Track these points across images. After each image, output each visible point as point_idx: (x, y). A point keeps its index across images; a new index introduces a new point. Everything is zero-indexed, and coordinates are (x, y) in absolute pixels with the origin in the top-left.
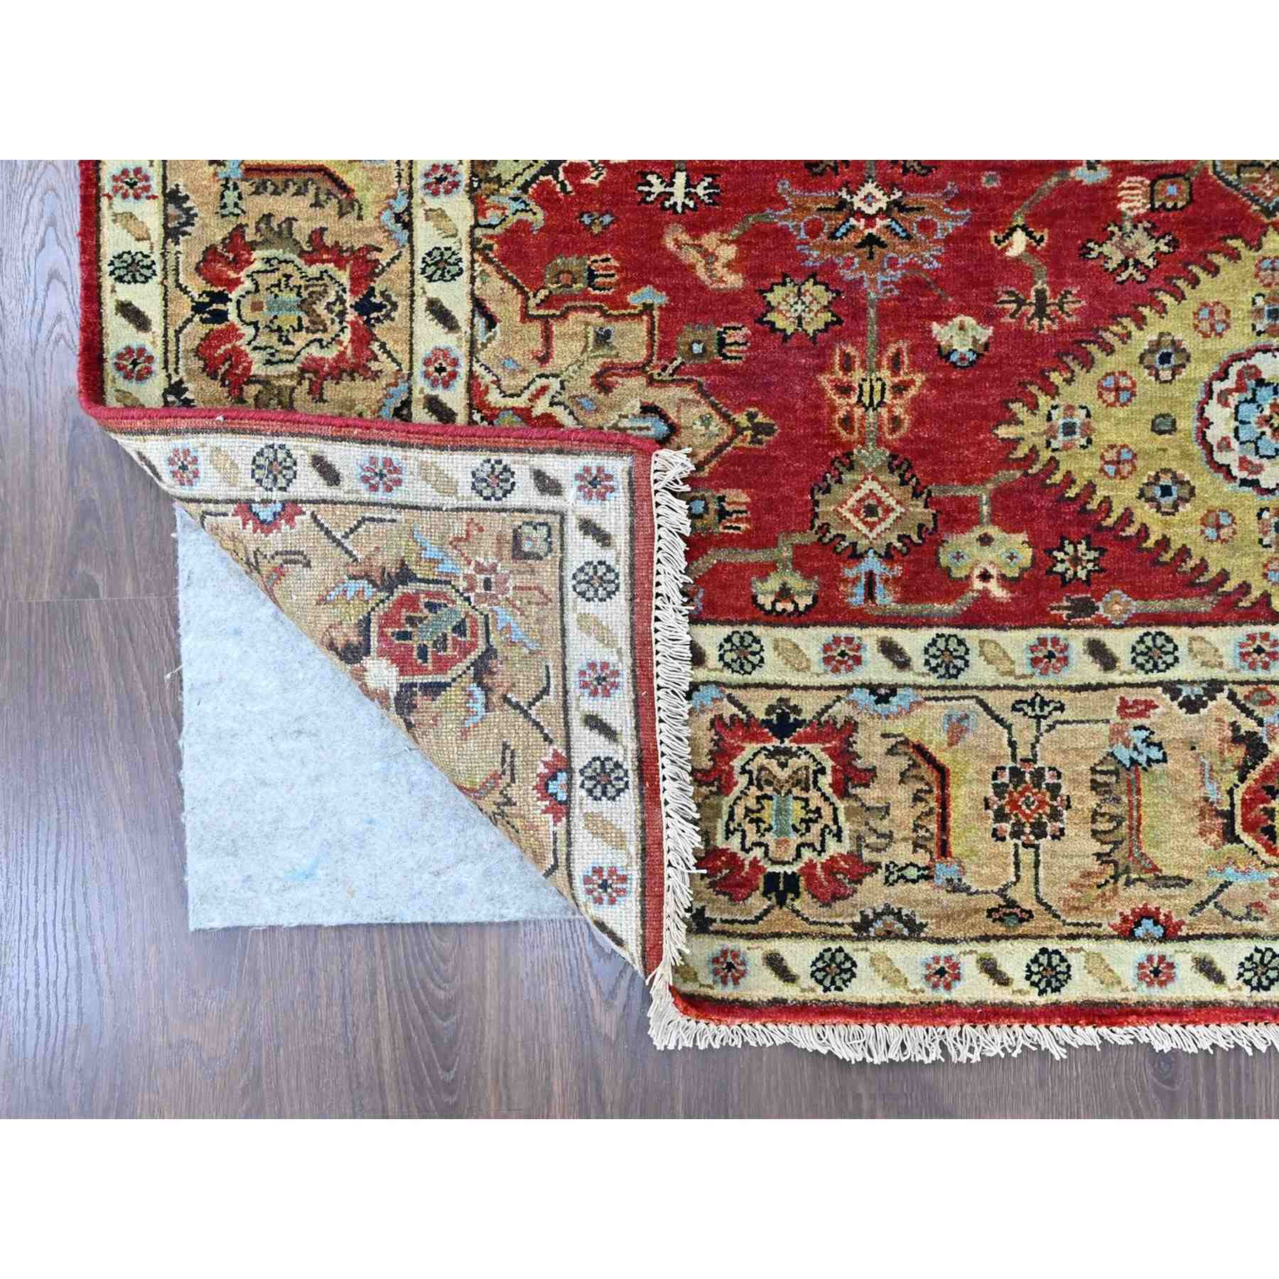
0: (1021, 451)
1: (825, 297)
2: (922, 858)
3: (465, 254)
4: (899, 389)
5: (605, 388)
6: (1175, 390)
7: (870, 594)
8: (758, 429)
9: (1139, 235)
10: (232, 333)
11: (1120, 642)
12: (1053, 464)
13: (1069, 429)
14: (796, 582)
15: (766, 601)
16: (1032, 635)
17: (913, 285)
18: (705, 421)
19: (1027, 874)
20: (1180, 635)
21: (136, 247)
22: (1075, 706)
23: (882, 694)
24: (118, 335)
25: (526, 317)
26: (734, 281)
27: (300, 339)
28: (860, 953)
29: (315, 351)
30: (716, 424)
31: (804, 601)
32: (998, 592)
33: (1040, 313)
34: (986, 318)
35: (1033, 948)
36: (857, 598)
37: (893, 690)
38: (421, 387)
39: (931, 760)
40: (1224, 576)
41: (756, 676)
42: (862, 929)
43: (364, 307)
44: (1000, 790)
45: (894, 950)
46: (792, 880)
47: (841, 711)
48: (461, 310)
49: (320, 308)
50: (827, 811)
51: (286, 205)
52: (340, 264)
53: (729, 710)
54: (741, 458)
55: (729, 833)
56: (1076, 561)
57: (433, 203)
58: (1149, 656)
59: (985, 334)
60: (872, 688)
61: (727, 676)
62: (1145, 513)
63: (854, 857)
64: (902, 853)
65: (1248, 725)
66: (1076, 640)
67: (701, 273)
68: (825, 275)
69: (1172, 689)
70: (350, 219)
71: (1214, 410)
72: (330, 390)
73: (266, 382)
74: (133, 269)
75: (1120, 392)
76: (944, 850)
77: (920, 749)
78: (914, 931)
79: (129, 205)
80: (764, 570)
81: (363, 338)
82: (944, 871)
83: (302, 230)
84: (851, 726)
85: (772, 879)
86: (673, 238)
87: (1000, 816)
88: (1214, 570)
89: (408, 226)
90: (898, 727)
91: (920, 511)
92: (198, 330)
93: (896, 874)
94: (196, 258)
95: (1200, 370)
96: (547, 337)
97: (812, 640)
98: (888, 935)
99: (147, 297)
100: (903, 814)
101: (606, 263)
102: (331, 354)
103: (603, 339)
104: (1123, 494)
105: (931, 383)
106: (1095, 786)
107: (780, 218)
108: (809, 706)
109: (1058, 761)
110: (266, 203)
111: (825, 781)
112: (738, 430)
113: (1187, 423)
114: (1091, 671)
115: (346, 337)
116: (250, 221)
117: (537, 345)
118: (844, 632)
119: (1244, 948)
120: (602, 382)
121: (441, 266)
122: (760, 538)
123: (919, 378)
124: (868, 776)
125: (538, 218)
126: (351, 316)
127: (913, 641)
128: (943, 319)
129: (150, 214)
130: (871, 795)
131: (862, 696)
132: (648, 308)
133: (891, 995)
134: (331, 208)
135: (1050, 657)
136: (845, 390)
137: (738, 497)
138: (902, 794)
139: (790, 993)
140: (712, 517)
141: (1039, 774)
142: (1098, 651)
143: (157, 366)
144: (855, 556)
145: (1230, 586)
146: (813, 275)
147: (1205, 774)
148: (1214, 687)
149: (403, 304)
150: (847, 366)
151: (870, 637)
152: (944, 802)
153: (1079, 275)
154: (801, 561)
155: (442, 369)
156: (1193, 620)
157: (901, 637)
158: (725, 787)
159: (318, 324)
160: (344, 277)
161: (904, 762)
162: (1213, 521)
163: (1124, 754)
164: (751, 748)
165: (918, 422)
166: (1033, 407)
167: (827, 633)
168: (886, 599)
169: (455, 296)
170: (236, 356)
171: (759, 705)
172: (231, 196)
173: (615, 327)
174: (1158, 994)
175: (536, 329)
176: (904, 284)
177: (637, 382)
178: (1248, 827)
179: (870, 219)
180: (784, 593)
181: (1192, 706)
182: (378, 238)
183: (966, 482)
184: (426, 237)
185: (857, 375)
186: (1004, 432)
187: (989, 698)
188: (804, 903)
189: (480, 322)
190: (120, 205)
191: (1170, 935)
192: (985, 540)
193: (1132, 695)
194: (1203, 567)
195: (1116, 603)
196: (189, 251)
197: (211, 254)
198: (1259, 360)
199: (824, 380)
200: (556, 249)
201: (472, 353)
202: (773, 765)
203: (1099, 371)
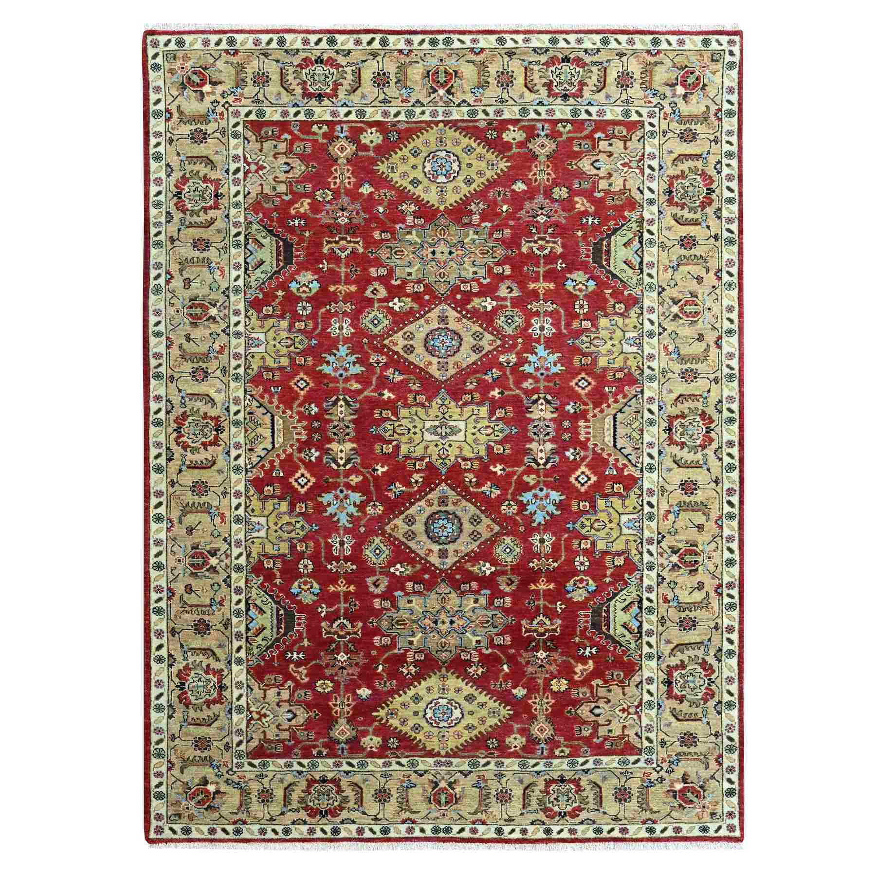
0: (504, 160)
1: (553, 195)
2: (531, 66)
3: (645, 205)
4: (535, 174)
5: (609, 173)
6: (466, 174)
7: (543, 126)
8: (571, 165)
9: (474, 210)
10: (705, 186)
11: (481, 116)
12: (496, 157)
13: (493, 165)
14: (562, 129)
15: (569, 125)
16: (503, 117)
17: (531, 198)
18: (584, 166)
19: (505, 63)
20: (466, 117)
21: (730, 206)
22: (493, 101)
23: (541, 103)
25: (630, 190)
26: (577, 199)
27: (687, 184)
29: (684, 182)
30: (581, 166)
31: (559, 125)
32: (511, 127)
33: (499, 192)
34: (513, 191)
35: (505, 46)
36: (546, 125)
37: (538, 104)
38: (656, 174)
39: (528, 88)
40: (455, 131)
41: (572, 107)
42: (547, 50)
43: (671, 192)
44: (512, 82)
46: (563, 62)
47: (551, 99)
48: (646, 191)
49: (682, 192)
50: (555, 77)
51: (690, 216)
52: (677, 202)
53: (579, 100)
54: (575, 158)
55: (579, 72)
56: (491, 135)
57: (653, 217)
58: (474, 113)
59: (514, 187)
60: (543, 105)
61: (579, 107)
62: (474, 145)
63: (548, 67)
64: (536, 68)
65: (450, 97)
66: (492, 116)
67: (585, 201)
68: (554, 201)
69: (469, 105)
70: (674, 213)
71: (457, 169)
72: (680, 173)
73: (696, 174)
75: (480, 173)
76: (526, 68)
77: (531, 91)
78: (534, 50)
79: (730, 216)
80: (569, 132)
81: (671, 185)
82: (526, 64)
83: (686, 210)
84: (549, 96)
85: (568, 62)
86: (592, 209)
87: (512, 76)
88: (458, 132)
89: (659, 211)
90: (537, 96)
91: (530, 146)
92: (714, 186)
93: (538, 63)
94: (714, 203)
95: (461, 178)
96: (624, 185)
97: (558, 116)
98: (541, 49)
100: (536, 76)
101: (609, 202)
102: (680, 181)
103: (610, 185)
104: (480, 150)
105: (527, 176)
106: (489, 83)
107: (565, 214)
108: (559, 101)
109: (497, 89)
110: (696, 216)
111: (555, 84)
112: (576, 164)
113: (464, 166)
114: (488, 109)
115: (675, 185)
116: (699, 212)
117: (627, 183)
118: (550, 118)
119: (453, 46)
120: (610, 175)
121: (651, 202)
122: (571, 139)
123: (530, 177)
124: (545, 85)
125: (627, 214)
126: (674, 190)
127: (533, 116)
128: (524, 191)
130: (544, 80)
131: (545, 103)
132: (599, 192)
134: (679, 216)
135: (499, 112)
136: (549, 174)
137: (576, 149)
138: (536, 81)
140: (583, 144)
141: (502, 85)
142: (487, 114)
144: (547, 135)
145: (454, 129)
146: (557, 201)
147: (461, 86)
148: (459, 105)
149: (661, 193)
150: (548, 180)
151: (544, 116)
152: (526, 79)
153: (490, 201)
154: (560, 134)
155: (651, 178)
156: (462, 121)
157: (536, 117)
158: (580, 82)
159: (683, 188)
160: (676, 199)
161: (535, 88)
162: (458, 143)
163: (481, 90)
164: (573, 91)
165: (531, 166)
166: (502, 170)
167: (554, 117)
168: (539, 125)
169: (647, 195)
170: (704, 180)
171: (571, 101)
172: (704, 218)
173: (607, 187)
175: (627, 187)
176: (534, 199)
177: (601, 175)
179: (542, 214)
180: (565, 126)
181: (464, 101)
182: (667, 208)
183: (519, 153)
184: (655, 209)
185: (545, 178)
186: (509, 164)
187: (514, 103)
188: (560, 56)
189: (641, 189)
192: (514, 139)
193: (479, 103)
194: (460, 133)
195: (482, 125)
196: (716, 205)
198: (446, 181)
199: (554, 176)
200: (622, 206)
201: (643, 182)
202: (568, 87)
203: (485, 178)
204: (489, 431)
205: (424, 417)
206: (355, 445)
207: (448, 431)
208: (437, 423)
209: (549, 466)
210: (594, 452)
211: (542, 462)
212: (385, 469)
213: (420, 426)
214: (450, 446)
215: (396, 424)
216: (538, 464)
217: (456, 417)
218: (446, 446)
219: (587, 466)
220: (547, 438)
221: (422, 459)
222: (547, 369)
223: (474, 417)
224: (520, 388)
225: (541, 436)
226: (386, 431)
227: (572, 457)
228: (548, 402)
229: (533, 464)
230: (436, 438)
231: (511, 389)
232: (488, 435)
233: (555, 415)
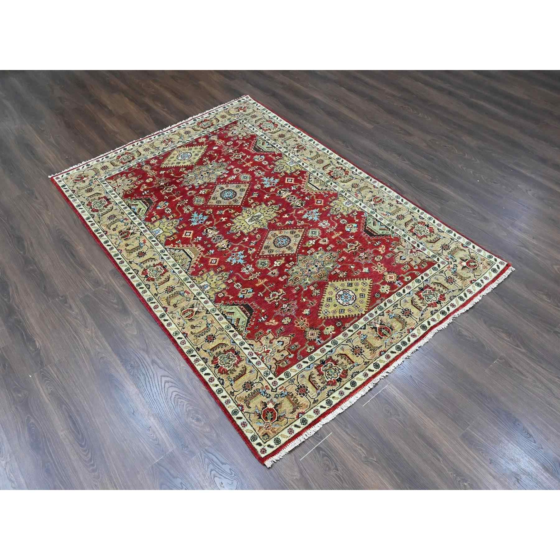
0: (323, 318)
1: (289, 318)
2: (352, 365)
3: (244, 341)
4: (304, 321)
5: (272, 343)
6: (333, 302)
7: (320, 343)
8: (292, 335)
9: (316, 291)
10: (221, 367)
11: (351, 328)
12: (328, 317)
13: (326, 313)
14: (311, 347)
15: (309, 351)
16: (341, 334)
17: (297, 310)
18: (286, 339)
19: (364, 358)
20: (357, 323)
21: (202, 367)
22: (353, 337)
23: (331, 351)
24: (207, 378)
25: (256, 342)
26: (277, 323)
27: (231, 362)
28: (354, 379)
29: (233, 362)
30: (287, 338)
31: (314, 348)
32: (334, 333)
33: (313, 304)
34: (308, 308)
35: (372, 364)
36: (319, 344)
37: (332, 350)
38: (250, 357)
39: (343, 354)
40: (355, 315)
41: (315, 360)
42: (352, 377)
43: (236, 354)
44: (353, 352)
45: (358, 376)
46: (340, 378)
47: (328, 356)
48: (248, 346)
49: (231, 357)
50: (336, 368)
51: (218, 350)
52: (230, 352)
53: (316, 365)
54: (293, 339)
55: (328, 379)
56: (339, 324)
57: (236, 338)
58: (356, 327)
59: (309, 310)
60: (330, 351)
61: (312, 362)
62: (341, 315)
63: (344, 370)
64: (349, 366)
65: (372, 326)
66: (346, 331)
67: (272, 324)
68: (286, 316)
69: (361, 328)
70: (227, 346)
71: (339, 301)
72: (239, 365)
73: (230, 370)
74: (203, 369)
75: (328, 306)
76: (353, 362)
77: (341, 354)
78: (358, 373)
79: (198, 363)
80: (306, 348)
81: (239, 357)
82: (355, 364)
83: (222, 351)
84: (331, 357)
85: (337, 380)
86: (266, 324)
87: (356, 354)
88: (354, 315)
89: (235, 342)
90: (336, 353)
91: (318, 331)
92: (217, 370)
93: (351, 369)
94: (211, 363)
95: (334, 298)
96: (261, 342)
97: (318, 351)
98: (356, 375)
99: (208, 371)
100: (345, 362)
101: (261, 331)
102: (236, 361)
103: (267, 338)
104: (337, 315)
105: (307, 318)
106: (363, 344)
107: (277, 314)
108: (324, 358)
109: (356, 344)
110: (215, 352)
111: (333, 365)
112: (290, 337)
113: (338, 304)
114: (351, 333)
115: (236, 358)
116: (215, 355)
117: (260, 344)
118: (321, 348)
119: (394, 347)
120: (271, 342)
121: (242, 344)
122: (302, 346)
123: (306, 319)
124: (338, 361)
125: (249, 332)
126: (235, 356)
127: (329, 344)
128: (303, 311)
129: (202, 362)
130: (340, 362)
131: (329, 353)
132: (270, 332)
133: (362, 382)
134: (224, 347)
135: (345, 335)
136: (299, 325)
137: (296, 343)
138: (343, 360)
139: (351, 391)
140: (295, 347)
141: (356, 347)
142: (349, 331)
143: (215, 378)
144: (315, 340)
145: (357, 315)
146: (285, 317)
147: (373, 334)
148: (365, 325)
149: (240, 350)
150: (297, 323)
151: (324, 346)
152: (348, 357)
153: (313, 298)
154: (309, 345)
155: (251, 354)
156: (356, 321)
157: (327, 344)
158: (323, 374)
159: (232, 359)
160: (231, 353)
161: (340, 357)
162: (349, 310)
163: (362, 339)
164: (322, 368)
165: (309, 323)
166: (320, 313)
167: (319, 350)
168: (322, 342)
169: (246, 345)
170: (224, 370)
171: (319, 362)
172: (210, 354)
173: (267, 336)
174: (391, 359)
175: (258, 342)
176: (296, 311)
177: (275, 340)
178: (382, 336)
179: (287, 308)
180: (311, 349)
181: (365, 329)
182: (232, 346)
183: (320, 325)
184: (238, 342)
185: (299, 323)
186: (319, 317)
187: (343, 343)
188: (343, 380)
189: (251, 346)
190: (197, 364)
191: (385, 352)
192: (327, 329)
193: (358, 332)
194: (352, 315)
195: (347, 325)
196: (209, 363)
197: (212, 361)
198: (339, 293)
199: (295, 326)
200: (254, 334)
201: (253, 350)
202: (326, 368)
203: (324, 305)
204: (237, 228)
205: (266, 218)
206: (282, 198)
207: (253, 219)
208: (259, 219)
209: (205, 230)
210: (190, 244)
211: (209, 230)
212: (265, 198)
213: (265, 215)
214: (248, 216)
215: (274, 211)
216: (209, 229)
217: (254, 224)
218: (249, 215)
219: (190, 238)
220: (213, 238)
221: (255, 207)
222: (233, 257)
223: (248, 228)
224: (237, 246)
225: (216, 237)
226: (276, 207)
227: (198, 237)
228: (223, 248)
229: (211, 228)
230: (255, 215)
231: (241, 243)
232: (237, 226)
233: (216, 246)
